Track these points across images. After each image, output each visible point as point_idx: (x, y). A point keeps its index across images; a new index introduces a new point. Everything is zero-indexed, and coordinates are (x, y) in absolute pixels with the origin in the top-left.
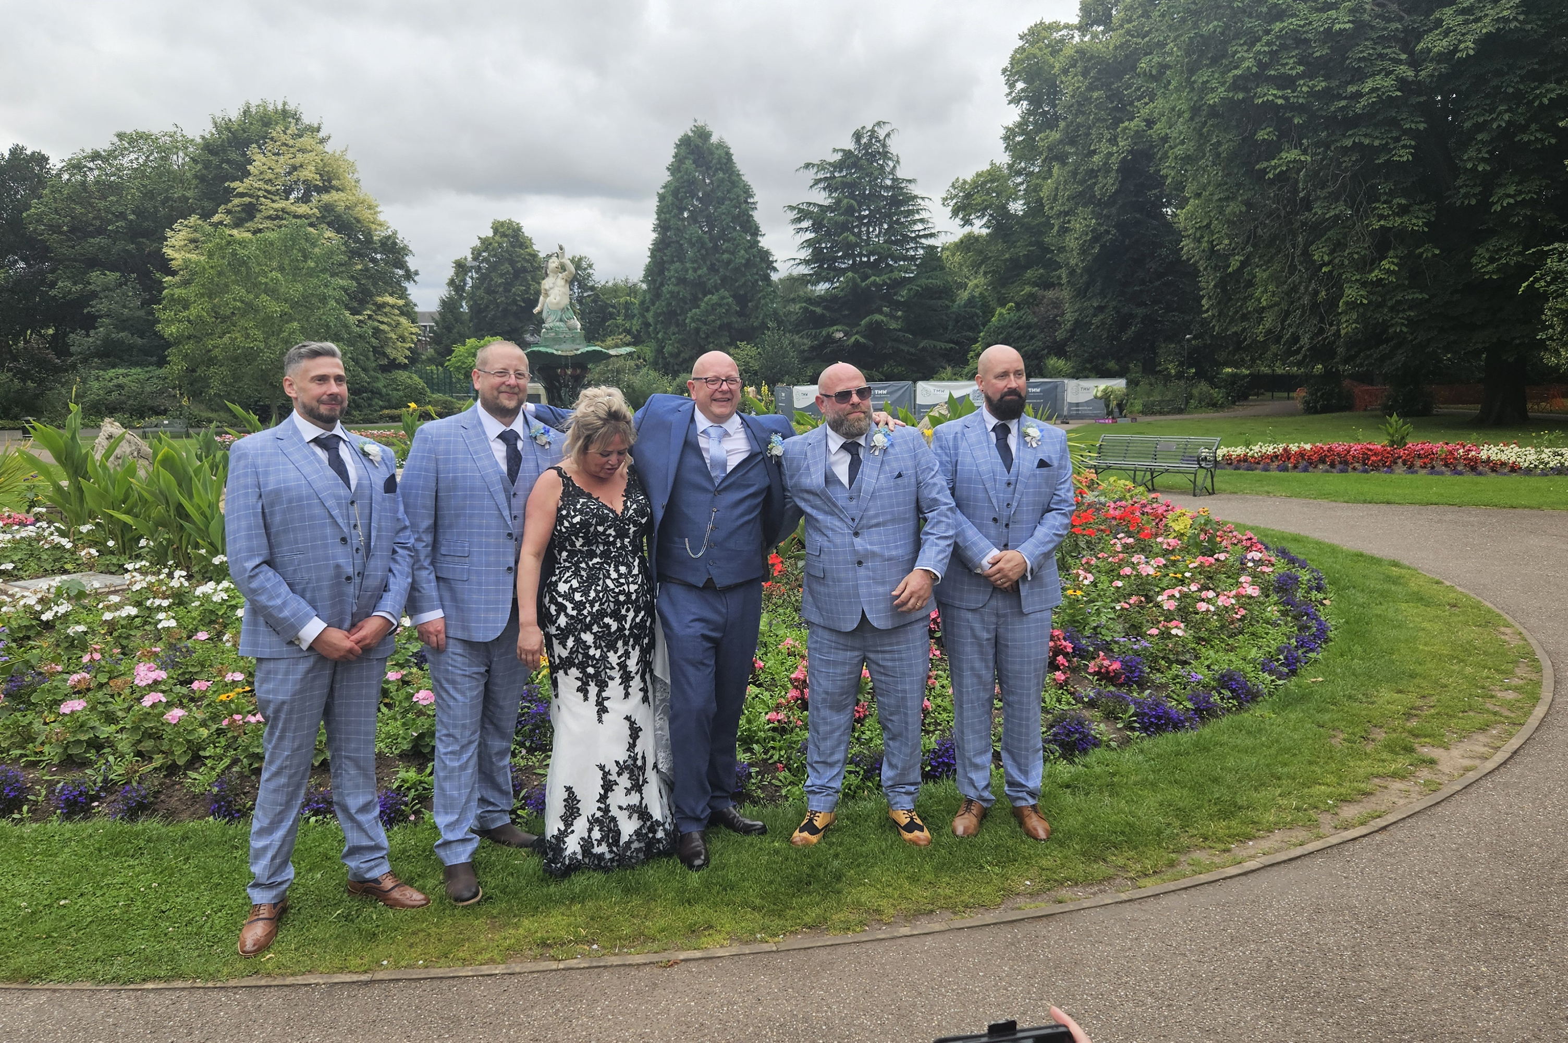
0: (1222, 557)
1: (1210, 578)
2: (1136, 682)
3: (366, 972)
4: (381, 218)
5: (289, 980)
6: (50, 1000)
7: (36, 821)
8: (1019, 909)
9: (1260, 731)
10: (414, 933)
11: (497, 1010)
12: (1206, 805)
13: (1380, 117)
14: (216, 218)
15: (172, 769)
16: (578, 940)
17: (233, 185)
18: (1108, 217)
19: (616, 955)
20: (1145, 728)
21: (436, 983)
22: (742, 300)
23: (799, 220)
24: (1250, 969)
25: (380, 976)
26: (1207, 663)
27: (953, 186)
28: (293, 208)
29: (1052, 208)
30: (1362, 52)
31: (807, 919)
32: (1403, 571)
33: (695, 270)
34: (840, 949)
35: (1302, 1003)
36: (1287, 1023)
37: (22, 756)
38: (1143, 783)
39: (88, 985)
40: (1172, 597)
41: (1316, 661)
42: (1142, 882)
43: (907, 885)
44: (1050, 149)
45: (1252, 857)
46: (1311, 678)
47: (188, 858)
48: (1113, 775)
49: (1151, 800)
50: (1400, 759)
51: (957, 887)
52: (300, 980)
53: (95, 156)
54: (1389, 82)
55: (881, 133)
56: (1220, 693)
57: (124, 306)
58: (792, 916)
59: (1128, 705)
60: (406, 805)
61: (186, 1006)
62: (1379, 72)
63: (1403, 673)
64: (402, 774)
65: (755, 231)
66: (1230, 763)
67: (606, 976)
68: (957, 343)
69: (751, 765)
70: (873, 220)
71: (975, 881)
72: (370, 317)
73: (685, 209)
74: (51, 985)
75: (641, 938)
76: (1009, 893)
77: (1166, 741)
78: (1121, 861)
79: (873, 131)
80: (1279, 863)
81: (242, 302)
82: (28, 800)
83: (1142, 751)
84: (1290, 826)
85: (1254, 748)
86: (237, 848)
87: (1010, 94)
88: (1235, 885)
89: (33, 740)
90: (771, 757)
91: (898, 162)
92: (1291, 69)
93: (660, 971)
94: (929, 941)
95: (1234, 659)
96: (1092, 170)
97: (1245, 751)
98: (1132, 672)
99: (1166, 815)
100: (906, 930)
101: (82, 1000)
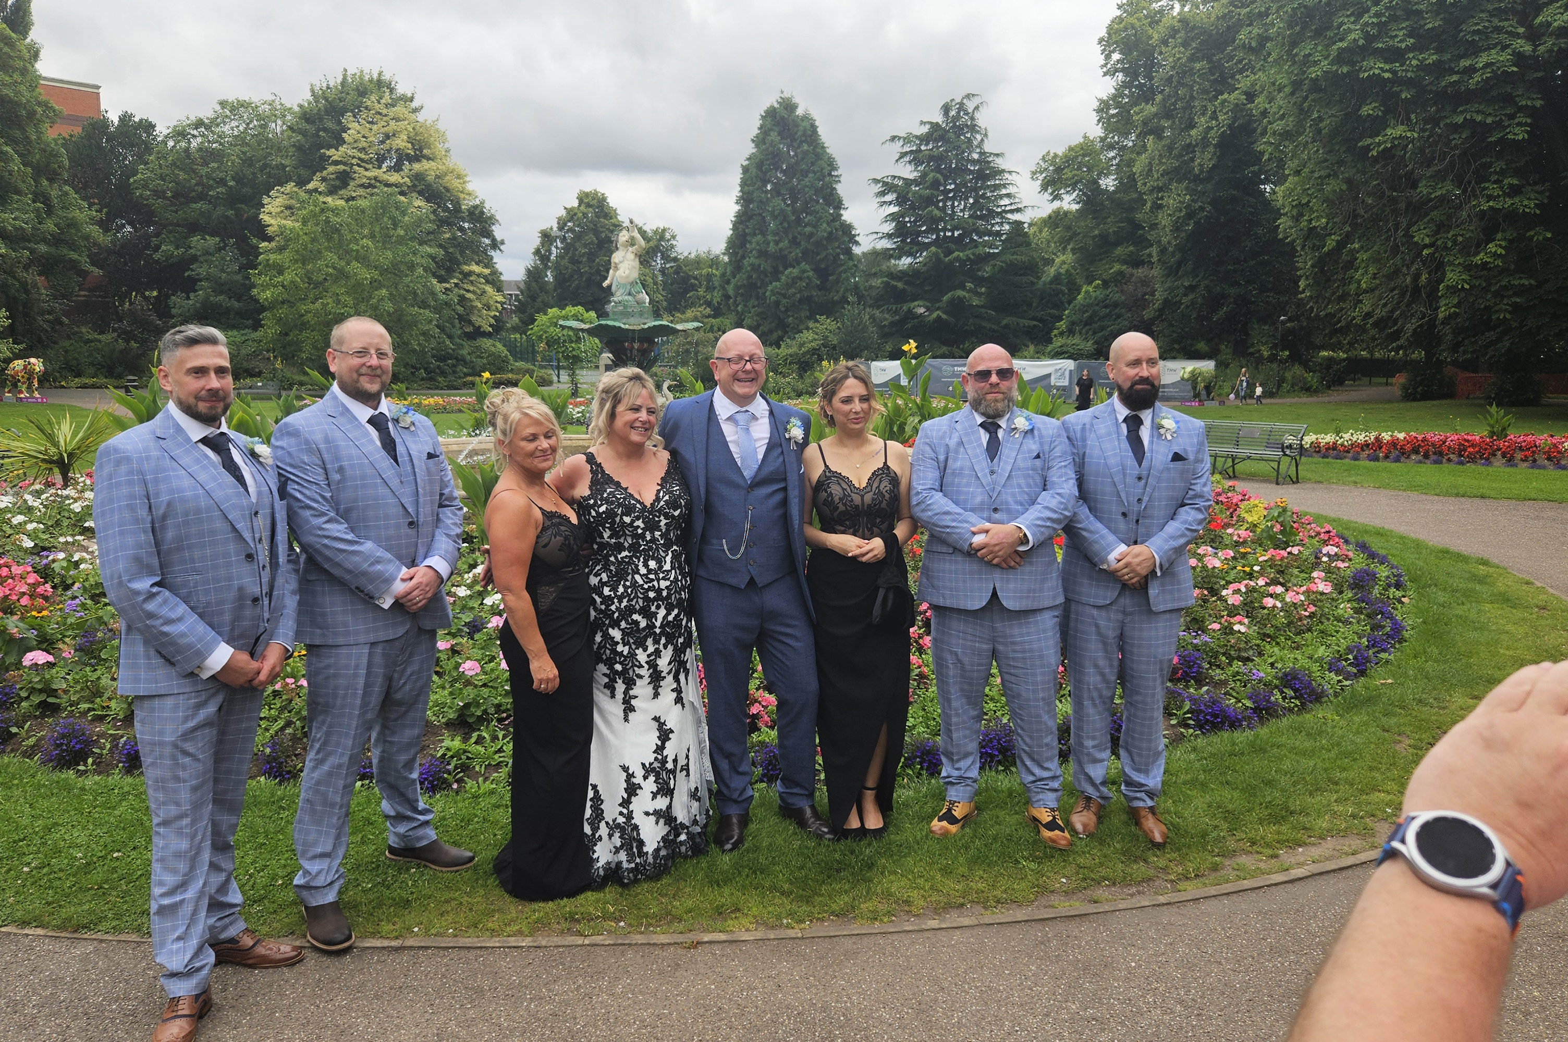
0: (1295, 550)
1: (1281, 572)
2: (1193, 678)
3: (397, 938)
4: (470, 187)
6: (96, 950)
7: (99, 773)
8: (1053, 907)
9: (1320, 733)
10: (447, 901)
11: (520, 983)
12: (1257, 808)
13: (1494, 93)
14: (311, 186)
16: (606, 917)
17: (328, 153)
18: (1203, 193)
19: (642, 933)
20: (1200, 726)
21: (464, 953)
22: (823, 274)
23: (883, 194)
24: (1287, 982)
25: (410, 942)
26: (1270, 660)
27: (1043, 159)
28: (385, 177)
29: (1145, 184)
30: (1477, 24)
31: (834, 907)
32: (1491, 570)
33: (777, 243)
34: (866, 940)
37: (90, 710)
38: (1193, 783)
39: (134, 937)
40: (1238, 591)
41: (1387, 662)
42: (1182, 885)
43: (938, 877)
44: (1145, 123)
45: (1300, 865)
46: (1380, 679)
49: (1200, 801)
51: (991, 881)
53: (199, 124)
54: (1505, 56)
55: (970, 105)
56: (1282, 692)
57: (222, 271)
58: (820, 903)
59: (1183, 701)
60: (449, 774)
62: (1495, 45)
63: (1481, 678)
64: (447, 743)
65: (838, 204)
66: (1286, 765)
67: (630, 954)
68: (1041, 320)
70: (958, 194)
71: (1010, 876)
72: (456, 285)
73: (769, 181)
74: (99, 936)
75: (668, 918)
76: (1043, 890)
77: (1222, 740)
78: (1162, 863)
79: (961, 104)
80: (1328, 872)
81: (335, 268)
82: (93, 753)
83: (1194, 749)
84: (1344, 834)
85: (1313, 751)
86: (284, 809)
87: (1105, 65)
88: (1280, 893)
89: (101, 695)
91: (986, 135)
92: (1401, 41)
93: (684, 952)
94: (957, 935)
95: (1299, 657)
96: (1189, 145)
97: (1303, 753)
98: (1190, 667)
99: (1214, 816)
100: (934, 923)
101: (126, 951)
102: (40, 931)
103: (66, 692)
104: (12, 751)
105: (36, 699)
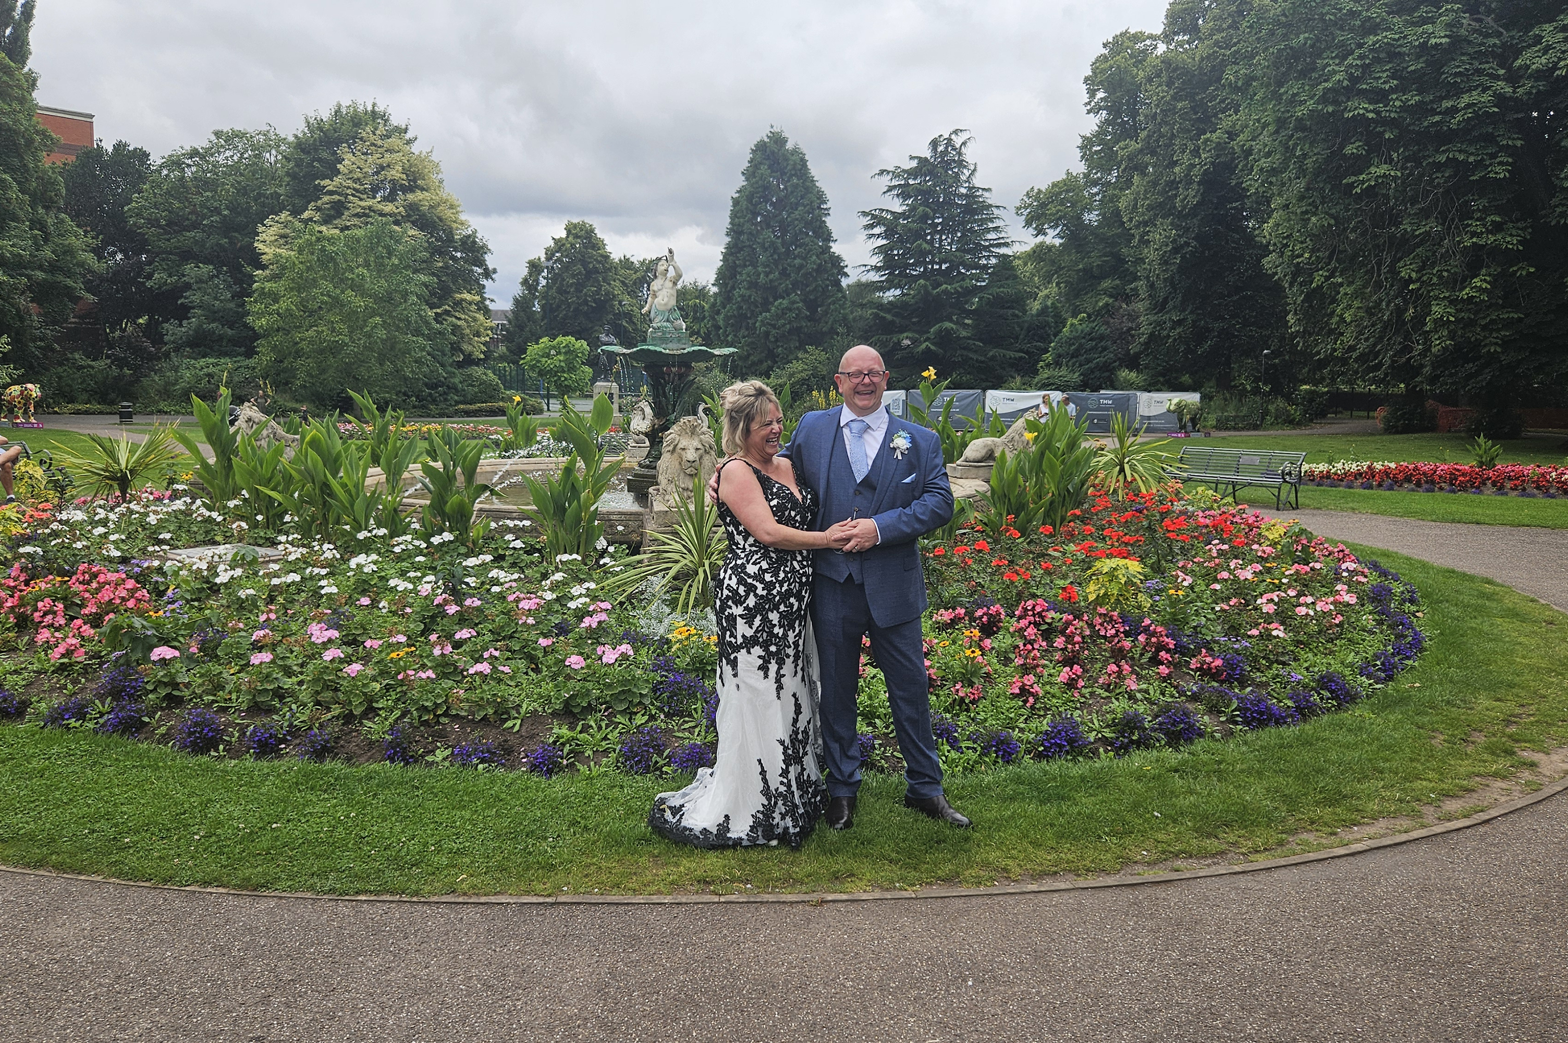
0: (1318, 566)
1: (1306, 586)
2: (1236, 680)
3: (549, 895)
4: (462, 217)
5: (483, 899)
6: (278, 906)
7: (231, 758)
8: (1139, 874)
9: (1361, 729)
11: (671, 933)
12: (1312, 792)
13: (1475, 133)
14: (306, 215)
15: (349, 718)
16: (734, 880)
17: (323, 183)
18: (1187, 230)
19: (770, 893)
20: (1247, 723)
21: (613, 908)
22: (812, 305)
23: (872, 226)
24: (1363, 935)
25: (562, 899)
26: (1306, 665)
27: (1028, 195)
28: (380, 207)
29: (1131, 220)
30: (1459, 67)
31: (940, 873)
32: (1498, 589)
33: (767, 275)
34: (974, 901)
35: (1415, 966)
36: (1401, 981)
37: (214, 702)
38: (1249, 772)
39: (309, 895)
40: (1272, 600)
41: (1413, 667)
42: (1253, 857)
43: (1030, 849)
44: (1130, 158)
45: (1358, 840)
46: (1406, 683)
47: (375, 795)
48: (1220, 762)
49: (1258, 786)
50: (1501, 760)
51: (1078, 853)
52: (493, 899)
54: (1486, 98)
55: (958, 141)
56: (1319, 694)
57: (216, 298)
58: (927, 870)
59: (1231, 700)
60: (562, 758)
61: (397, 916)
62: (1476, 88)
63: (1502, 682)
64: (556, 731)
65: (827, 236)
66: (1333, 756)
67: (763, 910)
69: (875, 738)
70: (947, 228)
71: (1095, 849)
72: (447, 311)
73: (758, 214)
74: (277, 893)
75: (790, 881)
76: (1127, 862)
77: (1269, 735)
78: (1232, 838)
79: (949, 140)
80: (1385, 847)
81: (329, 296)
82: (223, 741)
83: (1246, 743)
84: (1395, 815)
85: (1355, 744)
86: (417, 788)
87: (1089, 103)
88: (1341, 864)
89: (223, 688)
91: (973, 170)
92: (1385, 82)
93: (812, 908)
94: (1056, 897)
95: (1332, 662)
96: (1173, 182)
97: (1348, 746)
98: (1233, 669)
99: (1273, 799)
100: (1034, 887)
101: (306, 907)
102: (221, 890)
103: (188, 685)
104: (146, 739)
105: (163, 692)
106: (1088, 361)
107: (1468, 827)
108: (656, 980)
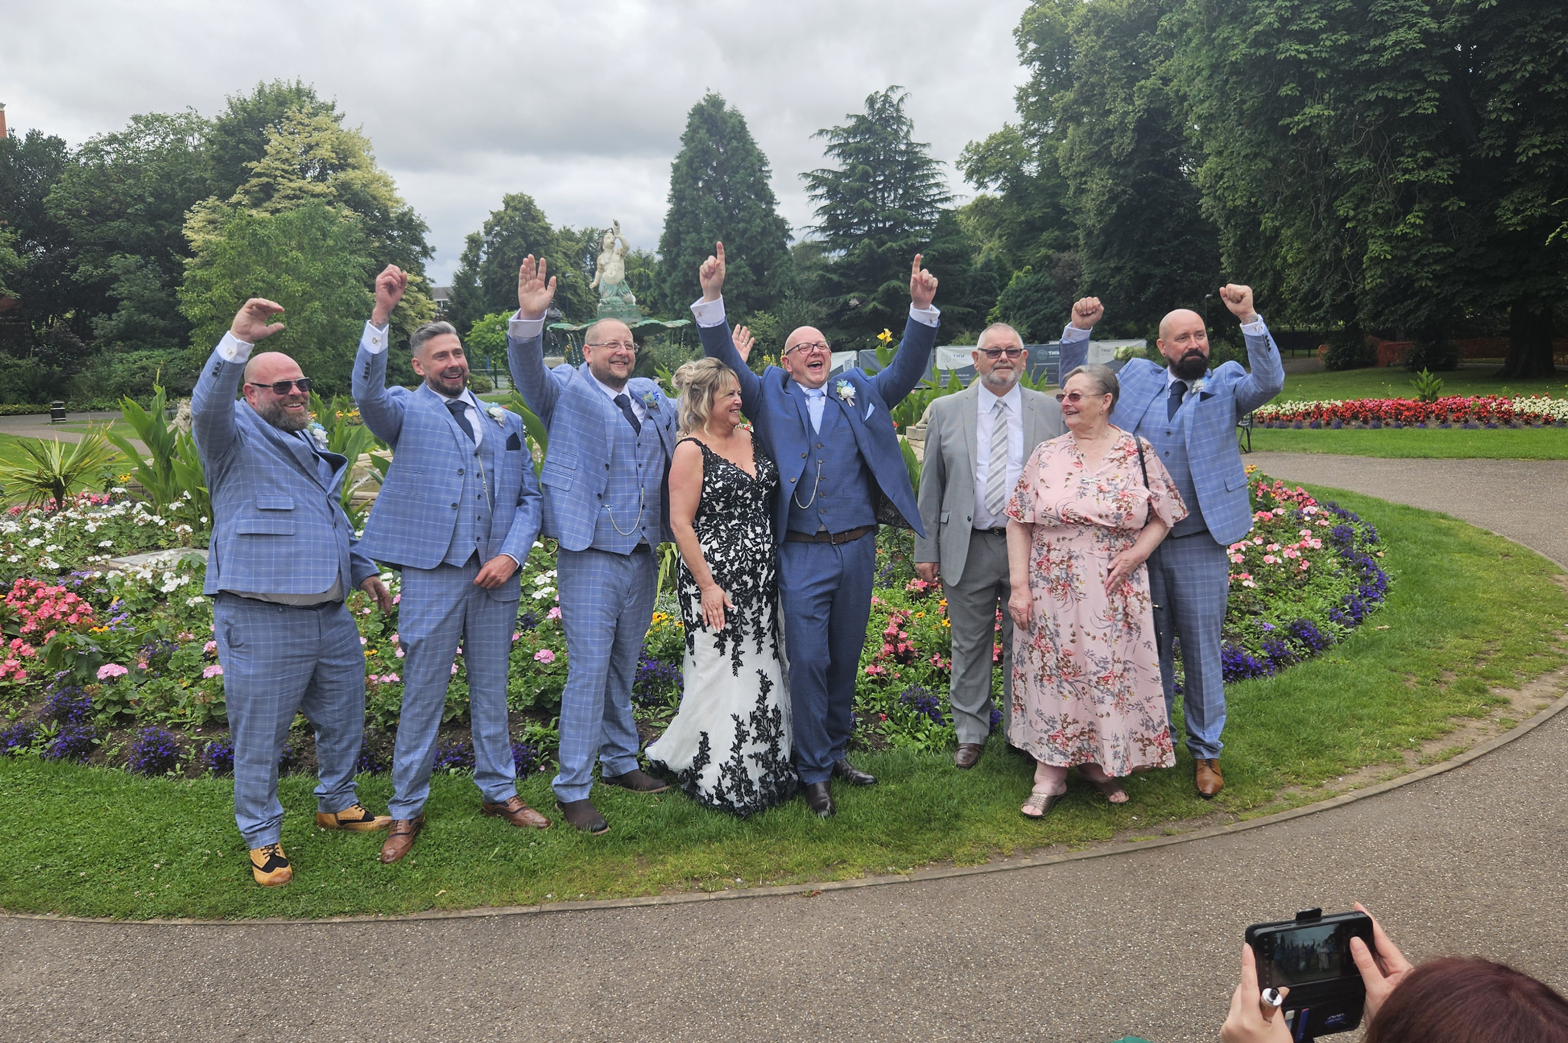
0: (1280, 511)
1: (1270, 532)
3: (533, 904)
4: (397, 194)
5: (464, 913)
6: (248, 933)
7: (189, 777)
9: (1336, 675)
10: (570, 870)
11: (662, 936)
12: (1294, 745)
13: (1404, 71)
14: (234, 199)
16: (723, 874)
17: (250, 165)
18: (1125, 177)
19: (760, 886)
21: (600, 914)
22: (758, 269)
23: (814, 187)
24: (1359, 890)
25: (547, 907)
26: (1277, 613)
27: (967, 149)
28: (310, 187)
29: (1068, 169)
30: (1384, 4)
31: (932, 853)
32: (1452, 523)
34: (969, 880)
37: (167, 718)
39: (280, 920)
40: (1239, 550)
41: (1380, 609)
42: (1242, 816)
44: (1065, 110)
45: (1344, 791)
46: (1377, 626)
49: (1241, 742)
50: (1474, 699)
51: (1070, 823)
52: (474, 912)
53: (113, 139)
54: (1412, 35)
55: (895, 98)
56: (1292, 642)
57: (145, 288)
58: (918, 850)
60: (536, 757)
61: (375, 937)
62: (1403, 25)
63: (1467, 619)
64: (528, 729)
65: (770, 199)
66: (1312, 706)
67: (755, 905)
68: (974, 307)
70: (888, 186)
71: (1085, 817)
73: (699, 179)
74: (247, 921)
75: (781, 872)
76: (1119, 828)
77: (1247, 687)
79: (886, 96)
80: (1371, 796)
81: (264, 282)
82: (180, 759)
84: (1376, 763)
85: (1333, 692)
87: (1022, 55)
88: (1332, 817)
89: (176, 703)
90: (873, 707)
91: (911, 126)
92: (1314, 23)
93: (805, 900)
94: (1051, 870)
95: (1302, 609)
96: (1108, 130)
97: (1325, 695)
99: (1257, 755)
100: (1027, 862)
101: (278, 933)
102: (187, 921)
103: (138, 702)
104: (97, 762)
105: (113, 711)
106: (1036, 312)
107: (1449, 771)
108: (651, 988)
